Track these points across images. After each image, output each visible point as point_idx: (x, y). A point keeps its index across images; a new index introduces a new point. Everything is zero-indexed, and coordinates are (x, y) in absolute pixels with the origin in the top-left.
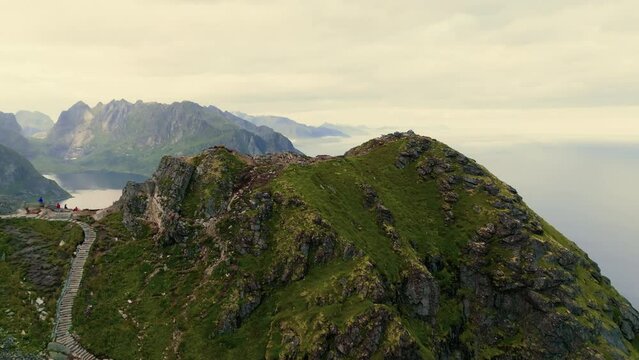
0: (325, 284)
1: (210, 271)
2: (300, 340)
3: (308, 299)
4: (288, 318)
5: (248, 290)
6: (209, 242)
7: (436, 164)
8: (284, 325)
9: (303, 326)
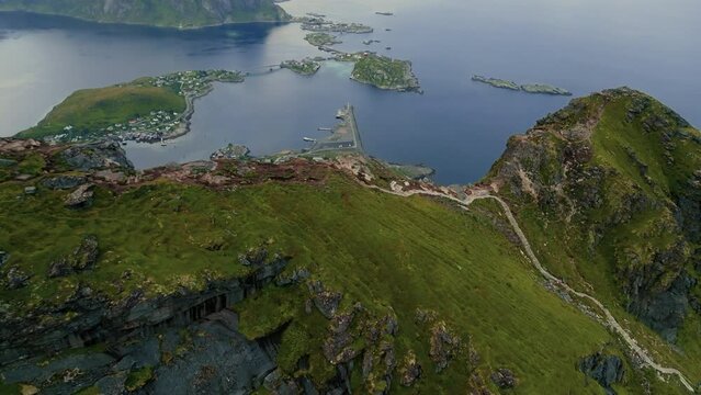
0: (646, 226)
1: (568, 219)
2: (640, 258)
3: (638, 234)
4: (629, 247)
5: (598, 231)
6: (563, 201)
7: (658, 119)
8: (627, 250)
9: (639, 250)
